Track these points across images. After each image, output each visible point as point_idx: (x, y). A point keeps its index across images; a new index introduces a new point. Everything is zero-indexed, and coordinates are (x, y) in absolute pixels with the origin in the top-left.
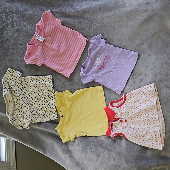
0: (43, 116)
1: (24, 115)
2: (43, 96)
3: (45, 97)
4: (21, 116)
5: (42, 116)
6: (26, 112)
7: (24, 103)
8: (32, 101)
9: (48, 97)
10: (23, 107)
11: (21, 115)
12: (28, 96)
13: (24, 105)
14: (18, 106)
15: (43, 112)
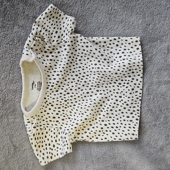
0: (106, 125)
1: (63, 120)
2: (117, 80)
3: (120, 84)
4: (57, 121)
5: (103, 126)
6: (69, 114)
7: (70, 92)
8: (90, 89)
9: (128, 83)
10: (66, 101)
11: (57, 119)
12: (83, 76)
13: (69, 95)
14: (54, 97)
15: (108, 116)
